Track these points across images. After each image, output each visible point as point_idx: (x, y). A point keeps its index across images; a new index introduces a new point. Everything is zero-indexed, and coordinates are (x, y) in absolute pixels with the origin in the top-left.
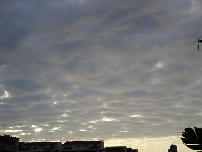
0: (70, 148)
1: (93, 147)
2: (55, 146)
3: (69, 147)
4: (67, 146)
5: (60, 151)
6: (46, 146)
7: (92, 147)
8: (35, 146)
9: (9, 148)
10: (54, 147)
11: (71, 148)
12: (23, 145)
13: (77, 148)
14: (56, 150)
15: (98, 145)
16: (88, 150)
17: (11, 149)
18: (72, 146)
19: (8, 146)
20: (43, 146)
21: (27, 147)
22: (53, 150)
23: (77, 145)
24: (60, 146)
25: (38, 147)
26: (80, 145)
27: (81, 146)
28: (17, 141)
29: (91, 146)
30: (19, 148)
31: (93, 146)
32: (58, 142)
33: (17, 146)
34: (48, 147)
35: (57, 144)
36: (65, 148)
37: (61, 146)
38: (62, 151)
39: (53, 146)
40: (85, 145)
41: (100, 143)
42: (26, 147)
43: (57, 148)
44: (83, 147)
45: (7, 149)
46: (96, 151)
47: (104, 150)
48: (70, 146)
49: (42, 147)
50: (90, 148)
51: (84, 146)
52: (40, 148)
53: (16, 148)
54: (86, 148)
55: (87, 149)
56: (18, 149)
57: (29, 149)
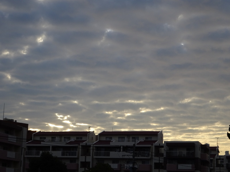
0: (109, 142)
1: (145, 141)
2: (84, 139)
3: (107, 140)
4: (104, 139)
5: (92, 146)
6: (69, 138)
7: (143, 141)
8: (52, 138)
9: (12, 139)
10: (83, 139)
11: (110, 141)
12: (34, 135)
13: (119, 142)
14: (86, 144)
15: (153, 139)
16: (136, 146)
17: (15, 141)
18: (111, 138)
19: (9, 136)
20: (65, 138)
21: (41, 138)
22: (81, 145)
23: (119, 138)
24: (92, 138)
25: (57, 139)
26: (124, 138)
27: (126, 139)
28: (25, 129)
29: (142, 139)
30: (28, 140)
31: (145, 139)
32: (89, 132)
33: (25, 136)
34: (73, 139)
35: (88, 135)
36: (100, 141)
37: (94, 139)
38: (95, 145)
39: (81, 138)
40: (133, 138)
41: (157, 135)
42: (38, 138)
43: (87, 141)
44: (129, 141)
45: (9, 140)
46: (150, 147)
47: (162, 147)
48: (108, 139)
49: (63, 139)
50: (140, 143)
51: (131, 139)
52: (61, 141)
53: (23, 140)
54: (134, 143)
55: (134, 145)
56: (26, 141)
57: (43, 141)
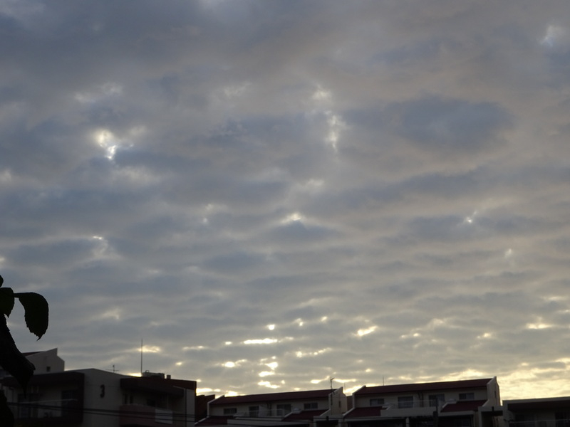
0: (377, 410)
1: (458, 402)
2: (321, 406)
3: (373, 406)
4: (365, 403)
5: (340, 421)
6: (288, 408)
7: (455, 403)
8: (251, 409)
9: (163, 415)
10: (320, 408)
11: (380, 408)
12: (210, 404)
13: (400, 407)
14: (327, 418)
15: (478, 396)
16: (440, 414)
17: (171, 422)
18: (382, 401)
19: (157, 411)
20: (278, 407)
21: (226, 411)
22: (315, 420)
23: (399, 399)
24: (340, 402)
25: (262, 410)
26: (411, 398)
27: (416, 400)
28: (189, 392)
29: (452, 399)
30: (197, 418)
31: (458, 399)
32: (332, 391)
33: (191, 409)
34: (296, 409)
35: (330, 399)
36: (357, 409)
37: (345, 404)
38: (346, 420)
39: (316, 405)
40: (431, 397)
41: (486, 387)
42: (219, 412)
43: (330, 412)
44: (422, 405)
45: (156, 421)
46: (472, 416)
47: (500, 413)
48: (375, 404)
49: (275, 409)
50: (449, 408)
51: (427, 400)
52: (270, 414)
53: (188, 419)
54: (434, 409)
55: (435, 413)
56: (193, 419)
57: (232, 418)
